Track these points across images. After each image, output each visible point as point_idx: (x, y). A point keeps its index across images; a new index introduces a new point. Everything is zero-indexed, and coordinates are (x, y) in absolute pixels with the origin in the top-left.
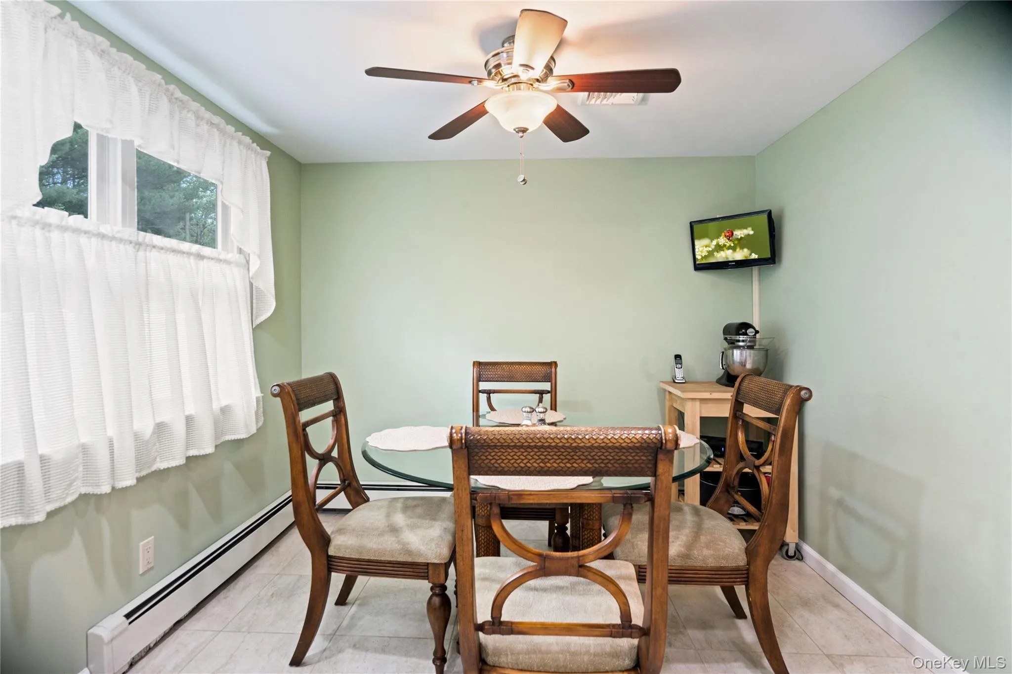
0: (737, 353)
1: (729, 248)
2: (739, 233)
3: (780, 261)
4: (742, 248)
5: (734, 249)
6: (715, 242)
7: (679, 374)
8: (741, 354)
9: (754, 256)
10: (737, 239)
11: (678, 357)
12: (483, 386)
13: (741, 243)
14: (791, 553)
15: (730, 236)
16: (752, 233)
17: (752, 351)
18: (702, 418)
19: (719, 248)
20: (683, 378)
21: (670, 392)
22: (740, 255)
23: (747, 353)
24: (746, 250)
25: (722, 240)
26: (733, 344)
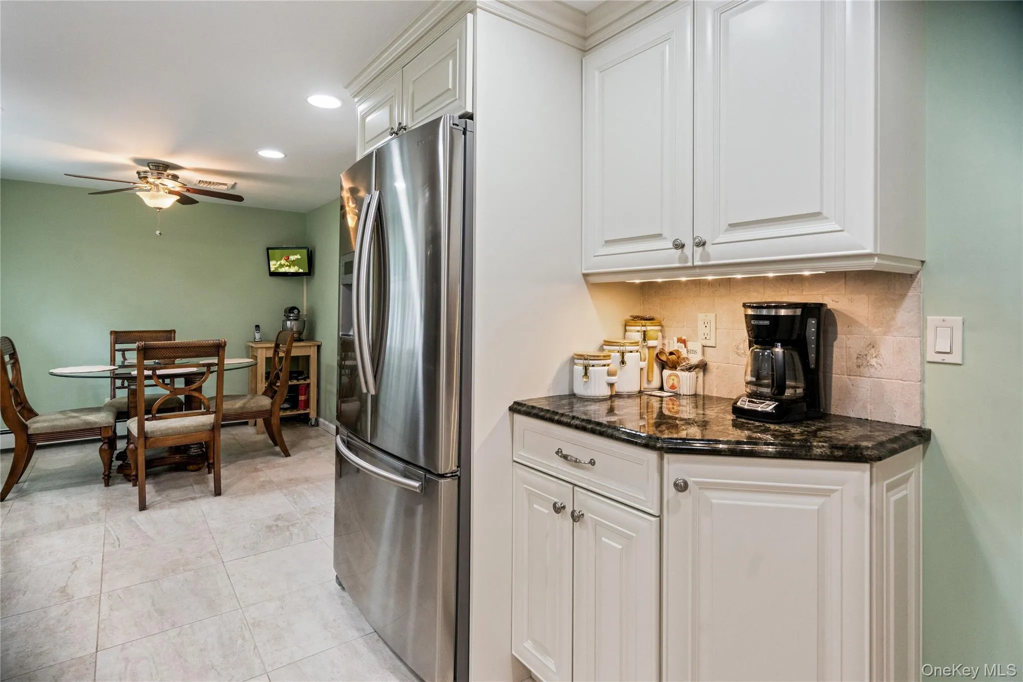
0: (288, 323)
1: (287, 266)
2: (292, 258)
3: (314, 274)
4: (294, 266)
5: (289, 266)
6: (279, 263)
7: (258, 336)
8: (291, 323)
9: (301, 271)
10: (291, 261)
11: (257, 327)
12: (118, 346)
13: (294, 263)
14: (313, 423)
15: (287, 259)
16: (299, 257)
17: (297, 322)
18: (266, 358)
19: (281, 266)
20: (260, 338)
21: (252, 347)
22: (293, 269)
23: (293, 323)
24: (296, 267)
25: (283, 262)
26: (288, 318)
